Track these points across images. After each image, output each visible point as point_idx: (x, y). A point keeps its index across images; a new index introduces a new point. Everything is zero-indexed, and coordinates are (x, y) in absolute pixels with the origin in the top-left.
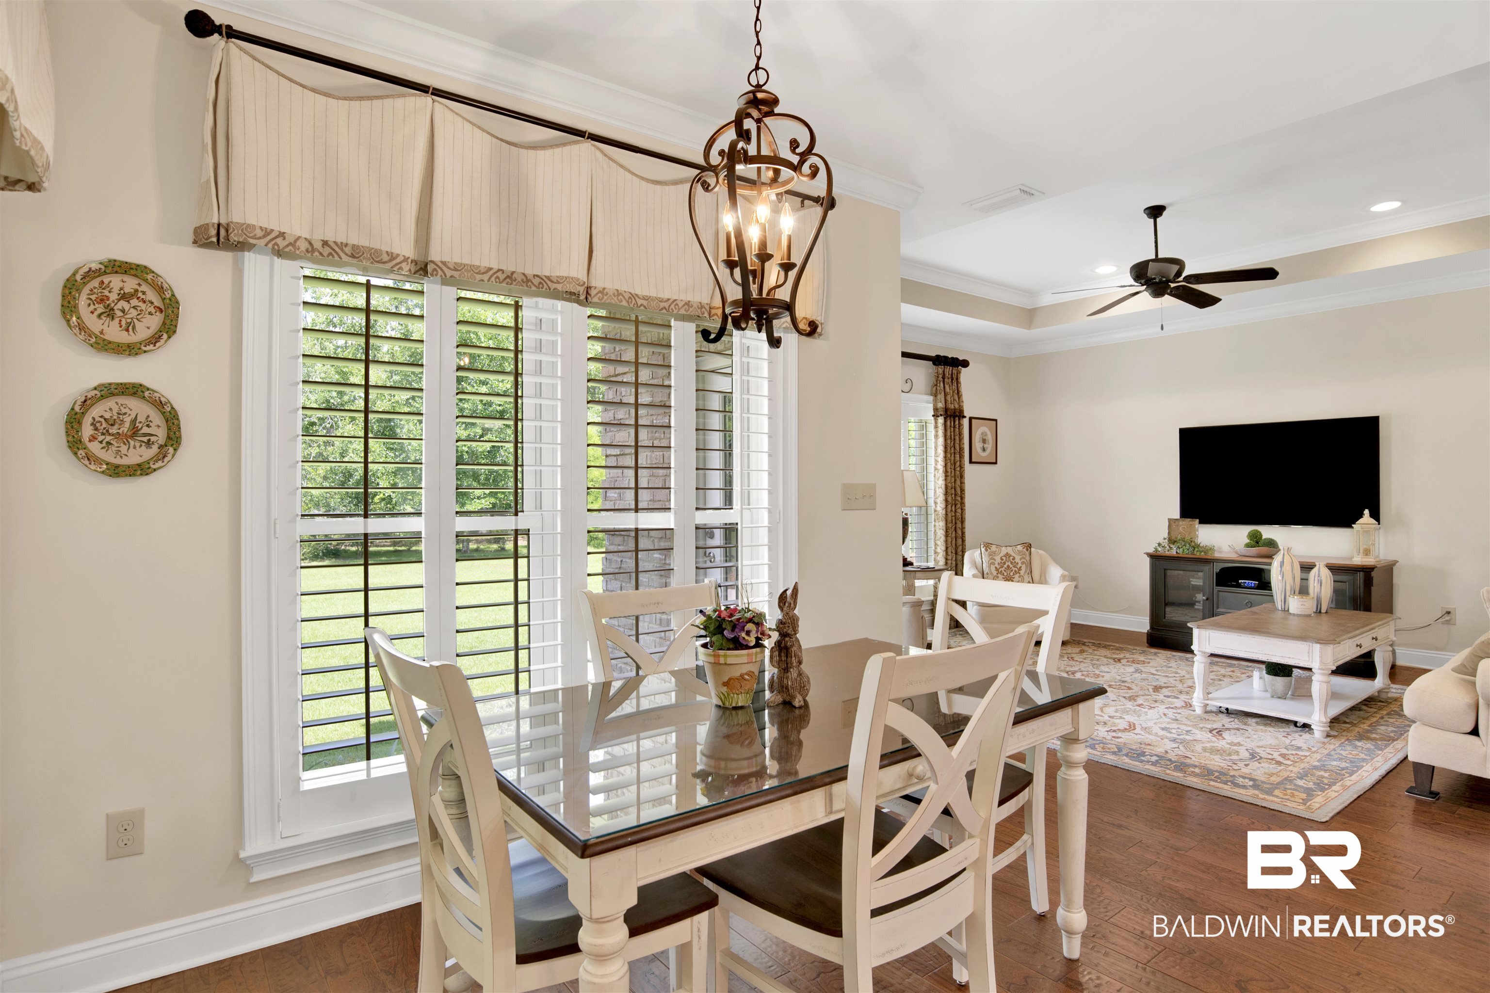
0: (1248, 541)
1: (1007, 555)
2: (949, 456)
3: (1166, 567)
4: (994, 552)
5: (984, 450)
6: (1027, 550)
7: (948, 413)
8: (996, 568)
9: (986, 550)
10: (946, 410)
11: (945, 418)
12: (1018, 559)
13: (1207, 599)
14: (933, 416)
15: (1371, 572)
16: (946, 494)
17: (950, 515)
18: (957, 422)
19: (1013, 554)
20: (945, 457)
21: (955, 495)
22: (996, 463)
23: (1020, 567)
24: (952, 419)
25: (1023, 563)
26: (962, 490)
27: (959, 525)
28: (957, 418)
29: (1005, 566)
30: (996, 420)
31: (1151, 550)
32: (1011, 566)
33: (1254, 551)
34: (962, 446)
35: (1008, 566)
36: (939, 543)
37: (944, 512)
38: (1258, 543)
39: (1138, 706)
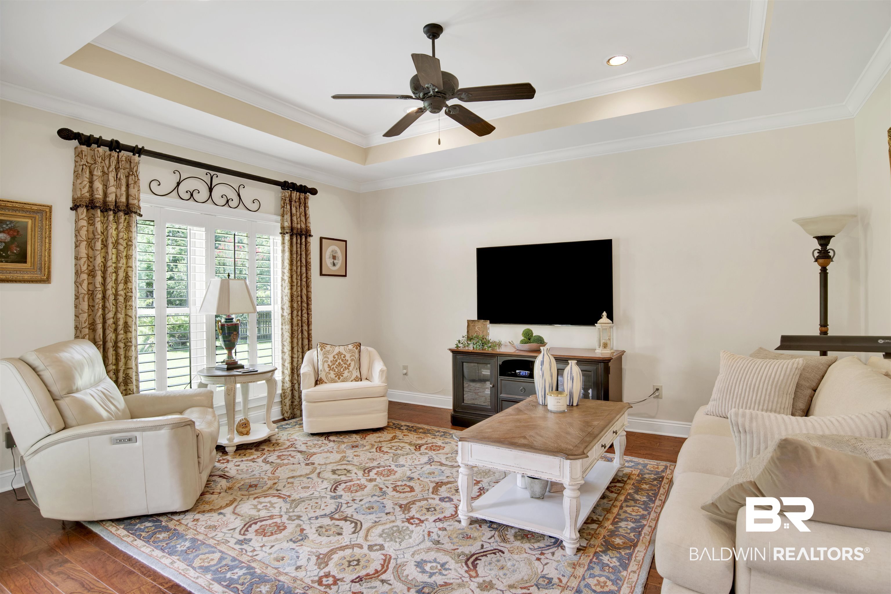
0: (523, 338)
1: (339, 354)
2: (295, 268)
3: (463, 361)
4: (328, 352)
5: (334, 265)
6: (357, 348)
7: (295, 232)
8: (329, 365)
9: (322, 350)
10: (292, 229)
11: (291, 236)
12: (348, 357)
13: (493, 386)
14: (281, 233)
15: (608, 362)
16: (292, 301)
17: (295, 319)
18: (304, 240)
19: (344, 353)
20: (291, 270)
21: (302, 302)
22: (345, 276)
23: (350, 364)
24: (299, 237)
25: (352, 360)
26: (308, 298)
27: (305, 328)
28: (304, 237)
29: (337, 363)
30: (346, 241)
31: (453, 347)
32: (342, 363)
33: (527, 346)
34: (309, 260)
35: (339, 363)
36: (285, 343)
37: (290, 317)
38: (530, 339)
39: (408, 520)
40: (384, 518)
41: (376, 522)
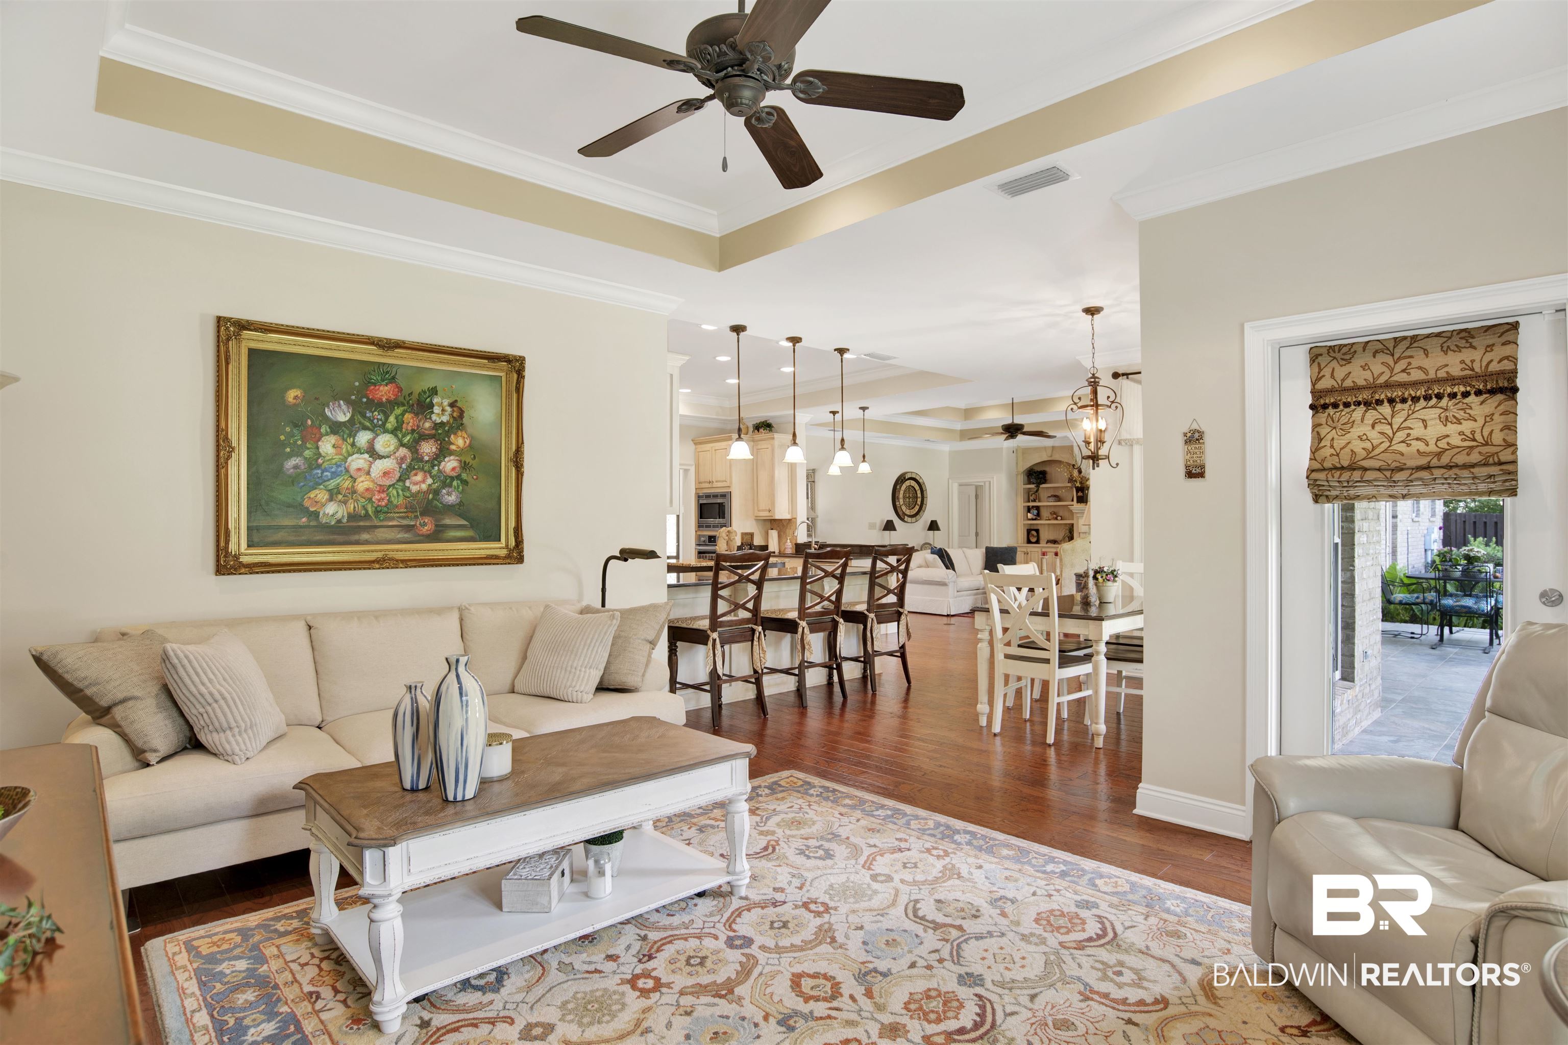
39: (827, 909)
40: (867, 920)
41: (882, 915)
